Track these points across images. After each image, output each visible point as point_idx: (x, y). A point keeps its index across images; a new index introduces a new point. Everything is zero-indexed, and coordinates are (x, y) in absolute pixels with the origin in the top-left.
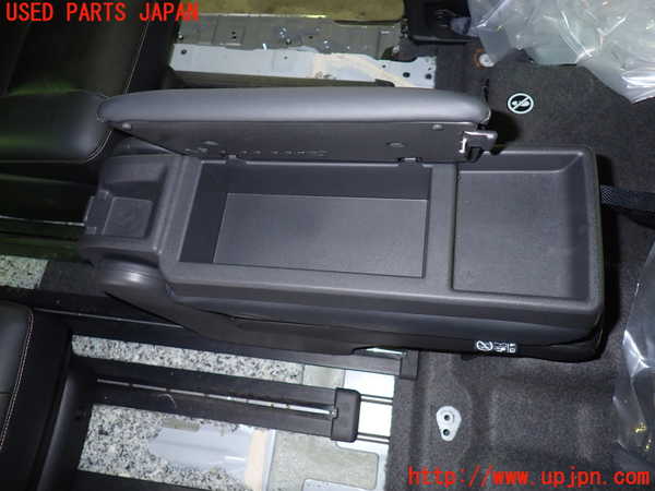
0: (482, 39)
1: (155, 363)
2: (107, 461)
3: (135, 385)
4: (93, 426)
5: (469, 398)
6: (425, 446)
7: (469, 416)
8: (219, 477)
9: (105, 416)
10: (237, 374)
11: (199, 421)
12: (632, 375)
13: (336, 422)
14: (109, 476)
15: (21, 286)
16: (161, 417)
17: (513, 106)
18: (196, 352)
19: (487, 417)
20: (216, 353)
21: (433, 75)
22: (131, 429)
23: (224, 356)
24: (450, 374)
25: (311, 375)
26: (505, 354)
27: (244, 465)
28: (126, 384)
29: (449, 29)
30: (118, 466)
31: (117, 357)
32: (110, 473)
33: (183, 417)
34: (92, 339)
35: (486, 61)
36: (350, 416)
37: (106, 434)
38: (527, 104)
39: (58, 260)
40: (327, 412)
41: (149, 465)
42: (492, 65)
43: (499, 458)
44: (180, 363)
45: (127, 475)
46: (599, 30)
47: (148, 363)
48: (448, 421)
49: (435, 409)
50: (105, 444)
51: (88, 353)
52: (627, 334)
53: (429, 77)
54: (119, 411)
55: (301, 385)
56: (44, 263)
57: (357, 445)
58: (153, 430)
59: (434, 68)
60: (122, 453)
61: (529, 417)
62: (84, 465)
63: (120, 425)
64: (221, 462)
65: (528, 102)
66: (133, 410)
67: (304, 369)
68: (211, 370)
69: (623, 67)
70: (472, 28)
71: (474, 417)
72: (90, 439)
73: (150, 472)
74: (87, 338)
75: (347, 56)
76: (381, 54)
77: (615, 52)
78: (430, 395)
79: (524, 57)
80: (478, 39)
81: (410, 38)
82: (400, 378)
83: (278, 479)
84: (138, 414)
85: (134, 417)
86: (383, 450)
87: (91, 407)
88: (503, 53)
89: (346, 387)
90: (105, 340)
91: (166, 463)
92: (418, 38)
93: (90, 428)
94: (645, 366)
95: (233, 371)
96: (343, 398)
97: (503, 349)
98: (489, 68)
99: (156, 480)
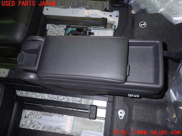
0: (132, 6)
1: (40, 98)
2: (27, 125)
3: (34, 104)
4: (23, 115)
5: (127, 107)
6: (115, 121)
7: (127, 112)
8: (58, 129)
9: (26, 113)
10: (63, 101)
11: (52, 114)
12: (172, 102)
13: (91, 114)
14: (28, 129)
15: (2, 77)
16: (42, 113)
17: (141, 25)
18: (51, 95)
19: (132, 113)
20: (57, 95)
21: (118, 16)
22: (34, 116)
23: (59, 96)
24: (122, 101)
25: (84, 101)
26: (136, 98)
27: (65, 126)
28: (32, 104)
29: (123, 2)
30: (30, 126)
31: (30, 96)
32: (28, 128)
33: (48, 113)
34: (23, 91)
35: (133, 12)
36: (94, 112)
37: (27, 117)
38: (145, 25)
39: (12, 69)
40: (88, 111)
41: (39, 126)
42: (135, 13)
43: (135, 124)
44: (47, 98)
45: (33, 129)
46: (165, 4)
47: (38, 98)
48: (121, 114)
49: (118, 110)
50: (27, 120)
51: (21, 95)
52: (171, 90)
53: (117, 16)
54: (30, 111)
55: (81, 104)
56: (9, 70)
57: (96, 120)
58: (40, 116)
59: (119, 14)
60: (31, 123)
61: (144, 113)
62: (21, 126)
63: (30, 115)
64: (59, 125)
65: (145, 24)
66: (34, 111)
67: (81, 99)
68: (56, 100)
69: (172, 14)
70: (129, 3)
71: (129, 113)
72: (22, 119)
73: (39, 128)
74: (21, 91)
75: (94, 10)
76: (103, 10)
77: (170, 10)
78: (116, 107)
79: (144, 11)
80: (131, 5)
81: (112, 5)
82: (108, 102)
83: (75, 130)
84: (36, 112)
85: (35, 113)
86: (103, 121)
87: (22, 110)
88: (138, 10)
89: (93, 104)
90: (26, 92)
91: (44, 125)
92: (114, 5)
93: (22, 116)
94: (176, 99)
95: (62, 100)
96: (92, 107)
97: (136, 96)
98: (134, 14)
99: (41, 130)
